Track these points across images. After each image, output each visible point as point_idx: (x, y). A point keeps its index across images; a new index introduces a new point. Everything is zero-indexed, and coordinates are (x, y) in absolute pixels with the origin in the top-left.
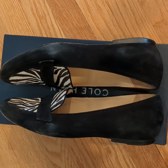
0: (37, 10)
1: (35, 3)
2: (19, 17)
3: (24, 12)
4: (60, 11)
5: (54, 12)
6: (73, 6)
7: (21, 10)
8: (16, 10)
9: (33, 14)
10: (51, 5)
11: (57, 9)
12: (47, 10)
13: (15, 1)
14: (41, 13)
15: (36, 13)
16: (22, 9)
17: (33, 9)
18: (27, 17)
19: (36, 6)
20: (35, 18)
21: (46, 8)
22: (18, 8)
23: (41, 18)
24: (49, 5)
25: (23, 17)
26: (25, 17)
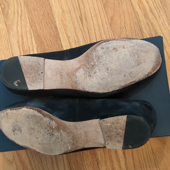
0: (23, 43)
1: (22, 36)
2: (4, 47)
3: (10, 42)
4: (45, 49)
5: (39, 48)
6: (58, 48)
7: (7, 40)
8: (3, 39)
9: (19, 46)
10: (37, 42)
11: (42, 47)
12: (33, 46)
13: (4, 30)
14: (26, 47)
15: (21, 45)
16: (9, 39)
17: (19, 42)
18: (11, 48)
19: (22, 40)
20: (20, 51)
21: (32, 43)
22: (5, 38)
23: (25, 52)
24: (35, 41)
25: (9, 47)
26: (10, 47)
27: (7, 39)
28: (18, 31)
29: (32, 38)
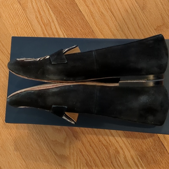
0: (41, 17)
1: (39, 11)
2: (24, 25)
3: (29, 20)
4: (65, 18)
5: (58, 19)
6: (77, 13)
7: (25, 19)
8: (21, 18)
9: (38, 21)
10: (55, 13)
11: (61, 16)
12: (52, 18)
13: (20, 10)
14: (45, 20)
15: (41, 20)
16: (27, 17)
17: (37, 17)
18: (32, 25)
19: (40, 14)
20: (40, 25)
21: (51, 15)
22: (23, 17)
23: (45, 25)
24: (53, 13)
25: (28, 24)
26: (30, 25)
27: (25, 17)
28: (34, 7)
29: (49, 11)
